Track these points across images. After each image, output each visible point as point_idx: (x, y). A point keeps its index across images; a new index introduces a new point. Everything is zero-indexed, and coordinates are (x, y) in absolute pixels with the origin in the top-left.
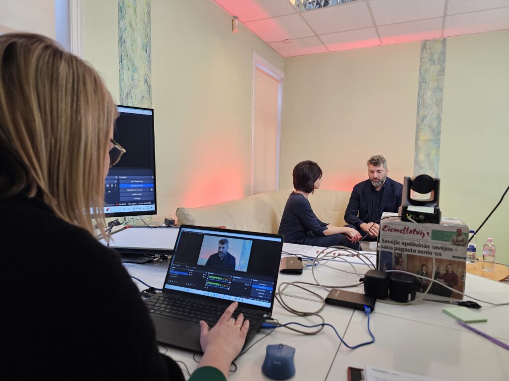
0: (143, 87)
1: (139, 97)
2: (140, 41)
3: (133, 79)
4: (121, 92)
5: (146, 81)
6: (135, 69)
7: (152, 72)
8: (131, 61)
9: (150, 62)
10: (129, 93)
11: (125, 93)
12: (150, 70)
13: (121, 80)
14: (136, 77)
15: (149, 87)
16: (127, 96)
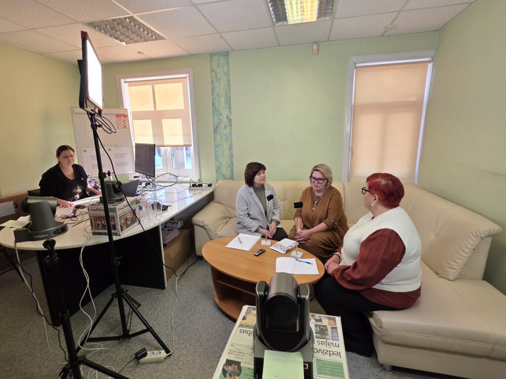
0: (225, 121)
1: (223, 127)
2: (223, 100)
3: (219, 119)
4: (214, 127)
5: (227, 118)
6: (221, 114)
7: (232, 112)
8: (219, 111)
9: (230, 108)
10: (218, 126)
11: (215, 127)
12: (231, 112)
13: (214, 121)
14: (221, 118)
15: (230, 120)
16: (216, 128)
